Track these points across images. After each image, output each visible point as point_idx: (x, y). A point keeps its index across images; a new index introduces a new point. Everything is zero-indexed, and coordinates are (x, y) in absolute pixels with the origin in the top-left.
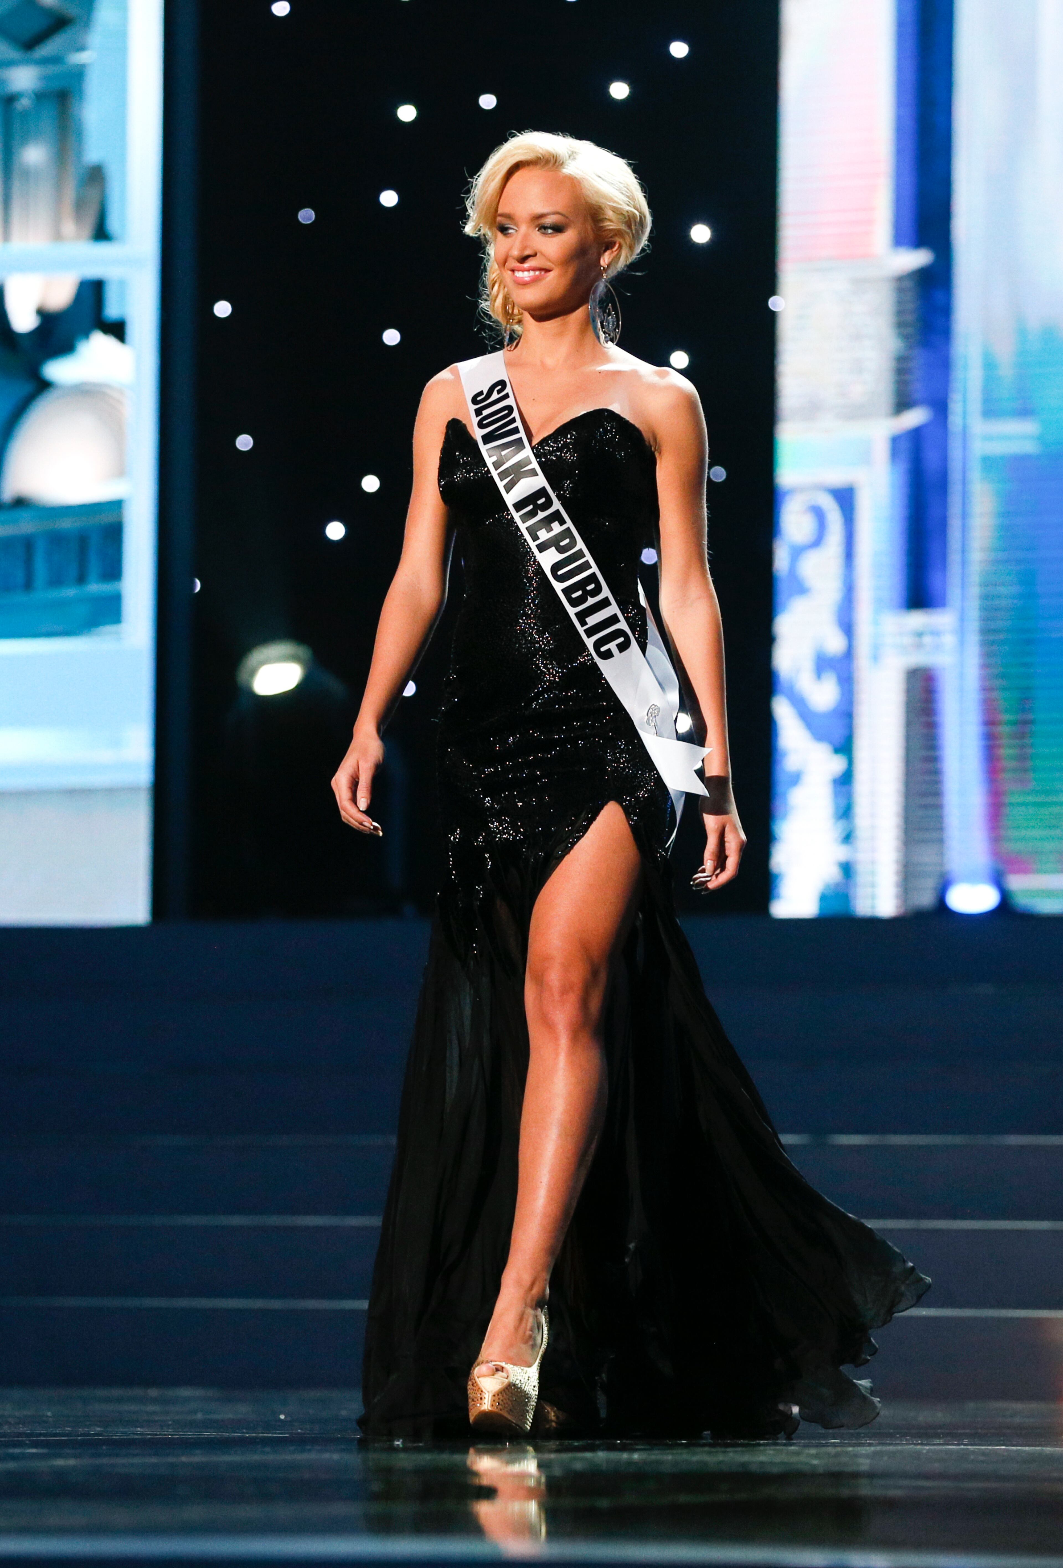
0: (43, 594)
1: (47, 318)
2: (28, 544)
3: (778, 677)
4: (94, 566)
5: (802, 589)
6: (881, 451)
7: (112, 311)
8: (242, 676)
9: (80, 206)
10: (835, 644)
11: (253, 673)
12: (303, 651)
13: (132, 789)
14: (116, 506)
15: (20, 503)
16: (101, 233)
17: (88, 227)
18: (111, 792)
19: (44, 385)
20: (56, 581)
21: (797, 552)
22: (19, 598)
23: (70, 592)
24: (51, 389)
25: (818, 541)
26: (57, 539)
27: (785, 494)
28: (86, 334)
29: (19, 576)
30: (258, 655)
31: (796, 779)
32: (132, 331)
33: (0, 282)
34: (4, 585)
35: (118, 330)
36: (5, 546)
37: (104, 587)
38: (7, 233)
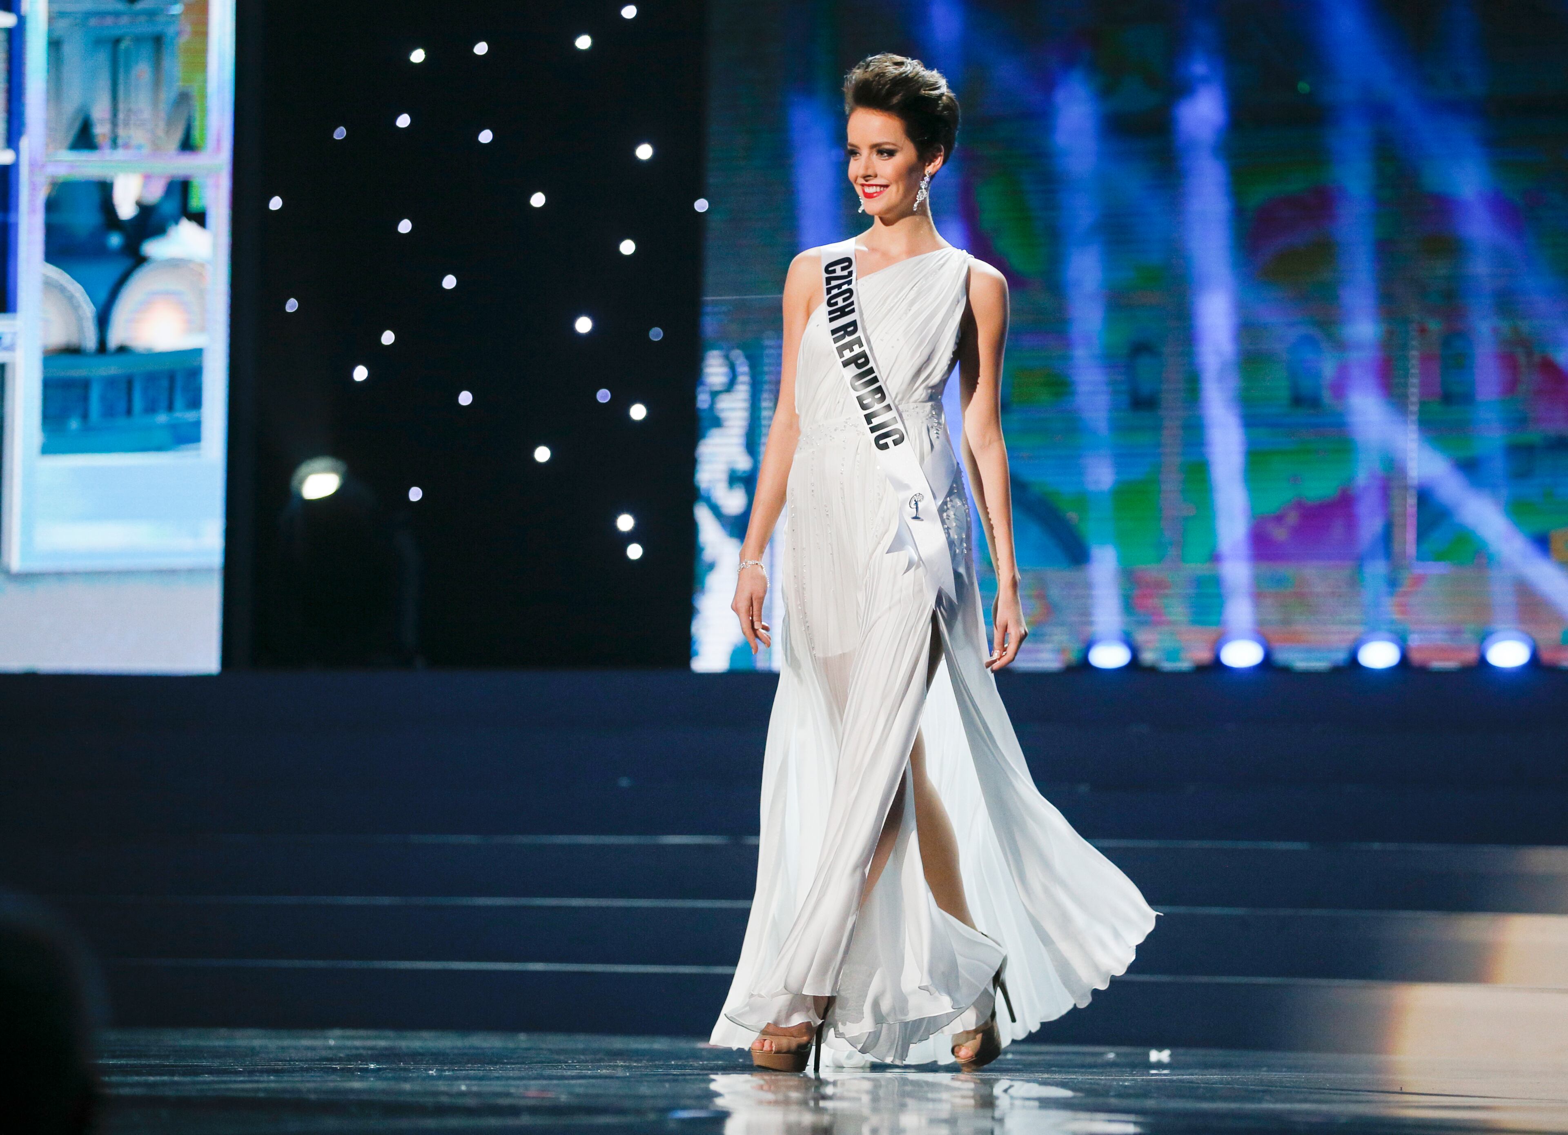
0: (139, 419)
1: (145, 211)
2: (129, 383)
3: (699, 489)
4: (179, 402)
5: (717, 423)
7: (195, 203)
8: (295, 483)
9: (170, 123)
10: (743, 463)
11: (302, 482)
12: (341, 465)
13: (209, 570)
14: (197, 353)
15: (122, 350)
16: (187, 145)
17: (178, 136)
18: (191, 572)
20: (151, 409)
21: (714, 394)
22: (122, 421)
23: (162, 418)
24: (146, 264)
25: (730, 387)
26: (151, 378)
28: (177, 222)
29: (122, 405)
30: (304, 469)
31: (711, 566)
32: (211, 220)
33: (108, 180)
34: (109, 412)
35: (200, 219)
36: (110, 382)
37: (190, 416)
38: (114, 143)
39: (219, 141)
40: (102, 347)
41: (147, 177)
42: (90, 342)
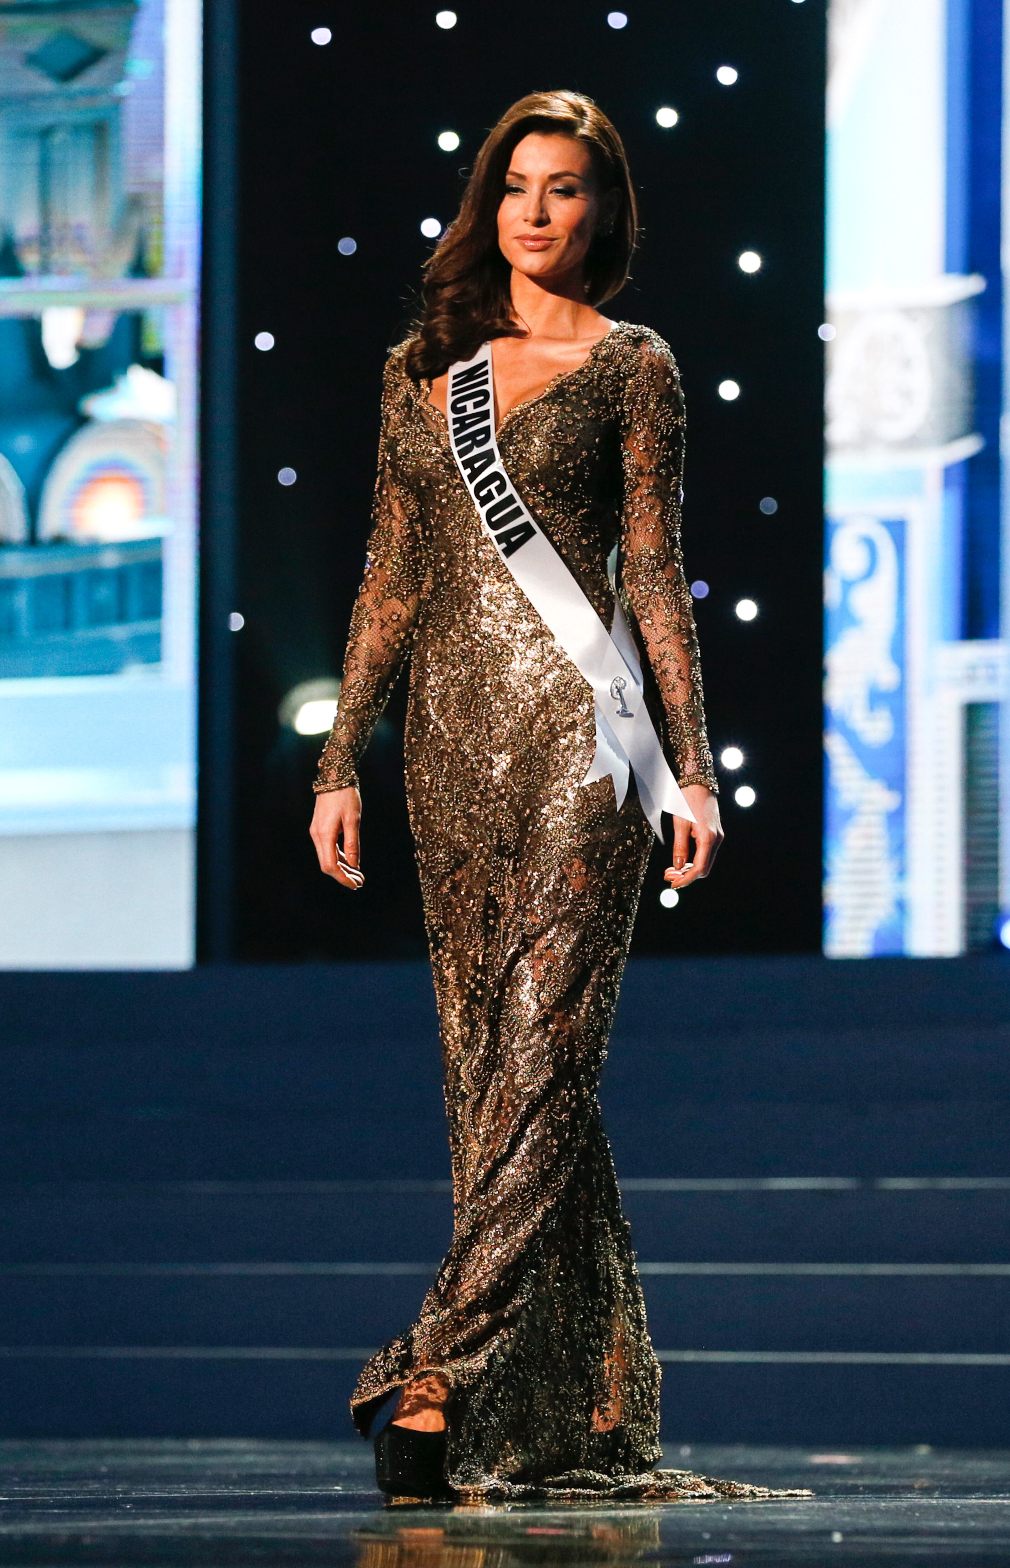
0: (83, 634)
1: (85, 354)
2: (67, 583)
3: (830, 711)
4: (135, 604)
5: (853, 622)
6: (933, 482)
7: (152, 344)
8: (284, 714)
9: (117, 240)
10: (887, 677)
11: (295, 711)
13: (173, 831)
14: (156, 543)
15: (59, 541)
16: (140, 269)
17: (125, 257)
18: (153, 834)
19: (82, 421)
20: (96, 620)
21: (847, 585)
22: (60, 637)
24: (90, 425)
25: (870, 572)
26: (96, 578)
27: (836, 526)
28: (123, 369)
29: (61, 614)
30: (299, 693)
31: (849, 815)
32: (171, 364)
33: (35, 317)
34: (42, 625)
35: (157, 365)
36: (42, 584)
37: (145, 627)
38: (45, 269)
39: (181, 264)
40: (33, 540)
41: (90, 312)
42: (17, 530)
